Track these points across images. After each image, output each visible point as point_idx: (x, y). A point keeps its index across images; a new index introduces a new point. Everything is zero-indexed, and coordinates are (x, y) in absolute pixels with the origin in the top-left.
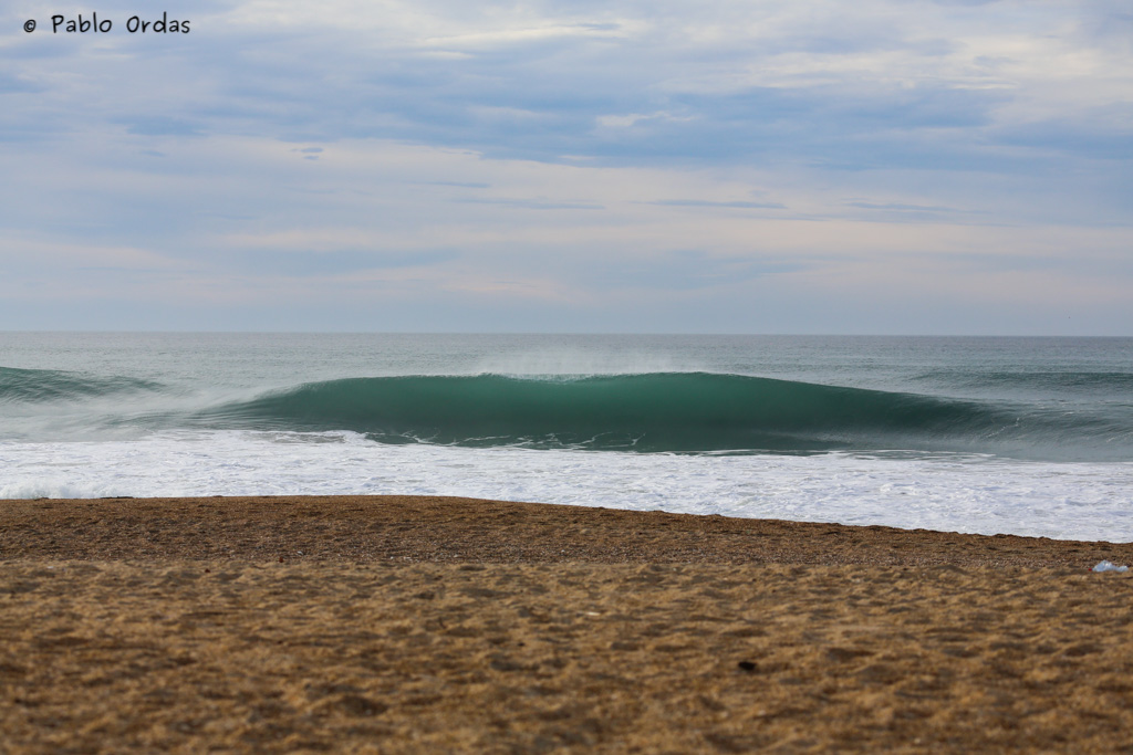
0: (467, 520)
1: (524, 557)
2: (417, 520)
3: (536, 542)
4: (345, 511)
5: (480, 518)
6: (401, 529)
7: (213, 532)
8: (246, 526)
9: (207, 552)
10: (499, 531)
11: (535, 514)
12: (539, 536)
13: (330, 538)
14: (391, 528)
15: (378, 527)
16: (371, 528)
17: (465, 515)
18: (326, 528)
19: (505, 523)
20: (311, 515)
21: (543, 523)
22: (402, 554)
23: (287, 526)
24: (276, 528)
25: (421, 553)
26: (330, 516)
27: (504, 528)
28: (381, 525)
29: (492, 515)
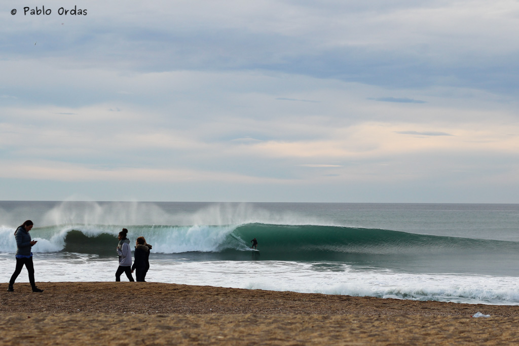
0: (163, 294)
1: (191, 312)
2: (138, 294)
3: (197, 305)
4: (102, 290)
5: (170, 293)
6: (129, 298)
7: (35, 300)
8: (51, 297)
9: (32, 310)
10: (180, 299)
11: (197, 291)
12: (199, 302)
13: (94, 303)
14: (125, 298)
15: (118, 297)
16: (115, 298)
17: (162, 291)
18: (92, 298)
19: (182, 295)
20: (84, 291)
21: (201, 296)
22: (130, 311)
23: (72, 297)
24: (67, 298)
25: (140, 310)
26: (95, 291)
27: (182, 298)
28: (119, 296)
29: (175, 291)
